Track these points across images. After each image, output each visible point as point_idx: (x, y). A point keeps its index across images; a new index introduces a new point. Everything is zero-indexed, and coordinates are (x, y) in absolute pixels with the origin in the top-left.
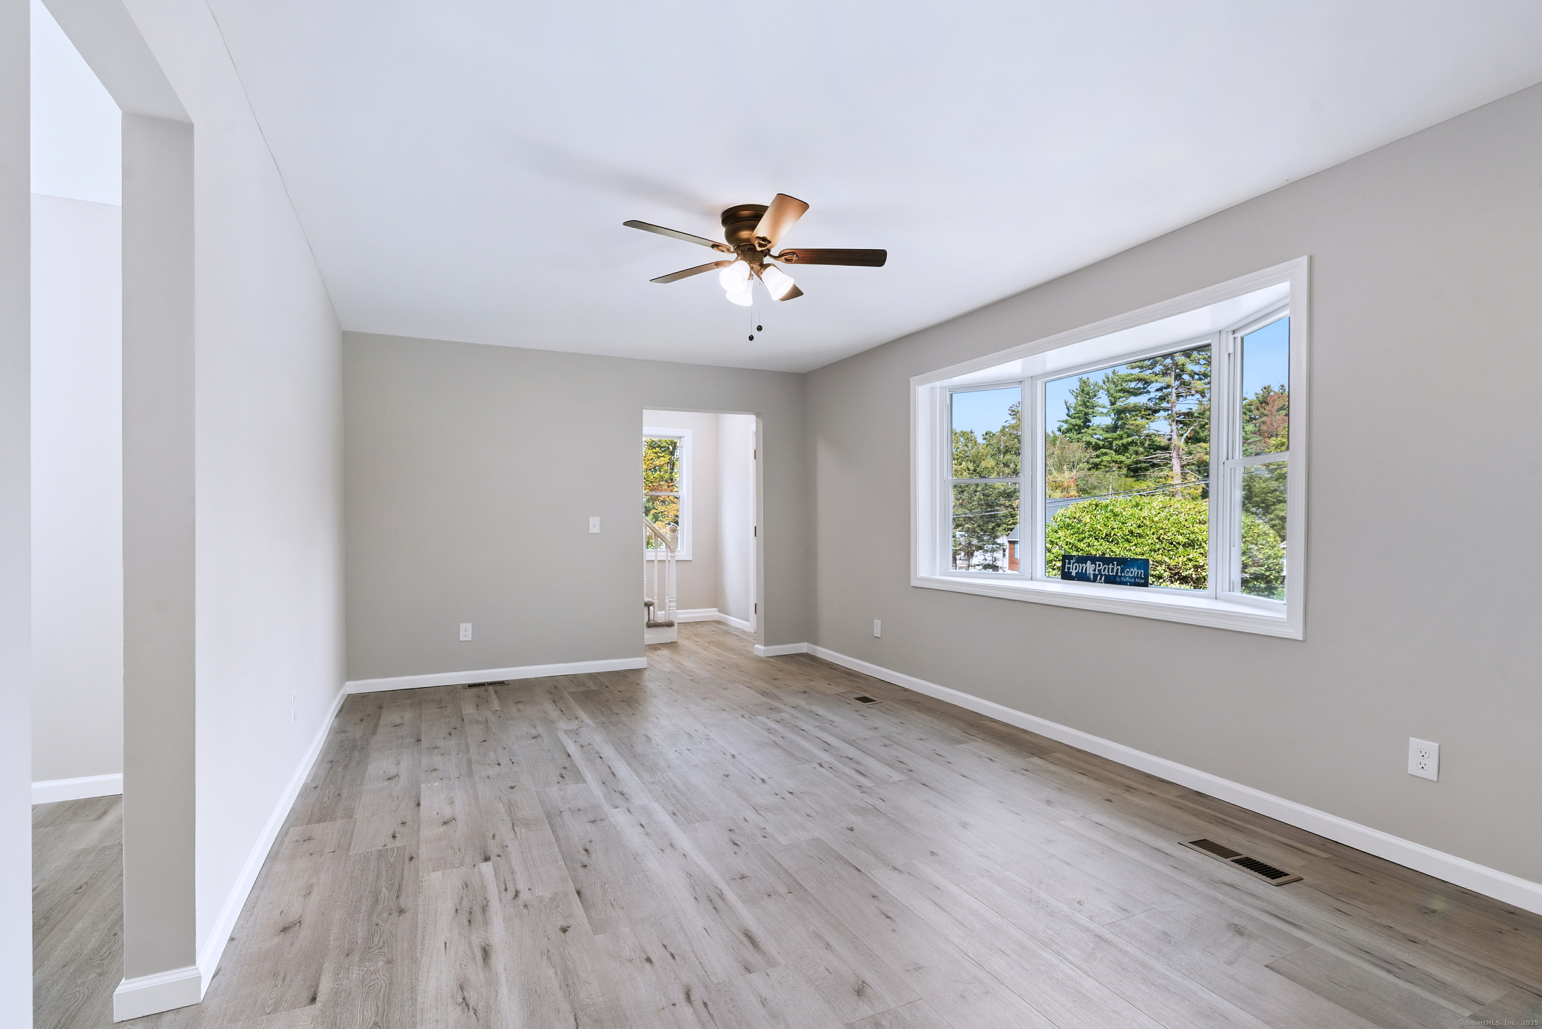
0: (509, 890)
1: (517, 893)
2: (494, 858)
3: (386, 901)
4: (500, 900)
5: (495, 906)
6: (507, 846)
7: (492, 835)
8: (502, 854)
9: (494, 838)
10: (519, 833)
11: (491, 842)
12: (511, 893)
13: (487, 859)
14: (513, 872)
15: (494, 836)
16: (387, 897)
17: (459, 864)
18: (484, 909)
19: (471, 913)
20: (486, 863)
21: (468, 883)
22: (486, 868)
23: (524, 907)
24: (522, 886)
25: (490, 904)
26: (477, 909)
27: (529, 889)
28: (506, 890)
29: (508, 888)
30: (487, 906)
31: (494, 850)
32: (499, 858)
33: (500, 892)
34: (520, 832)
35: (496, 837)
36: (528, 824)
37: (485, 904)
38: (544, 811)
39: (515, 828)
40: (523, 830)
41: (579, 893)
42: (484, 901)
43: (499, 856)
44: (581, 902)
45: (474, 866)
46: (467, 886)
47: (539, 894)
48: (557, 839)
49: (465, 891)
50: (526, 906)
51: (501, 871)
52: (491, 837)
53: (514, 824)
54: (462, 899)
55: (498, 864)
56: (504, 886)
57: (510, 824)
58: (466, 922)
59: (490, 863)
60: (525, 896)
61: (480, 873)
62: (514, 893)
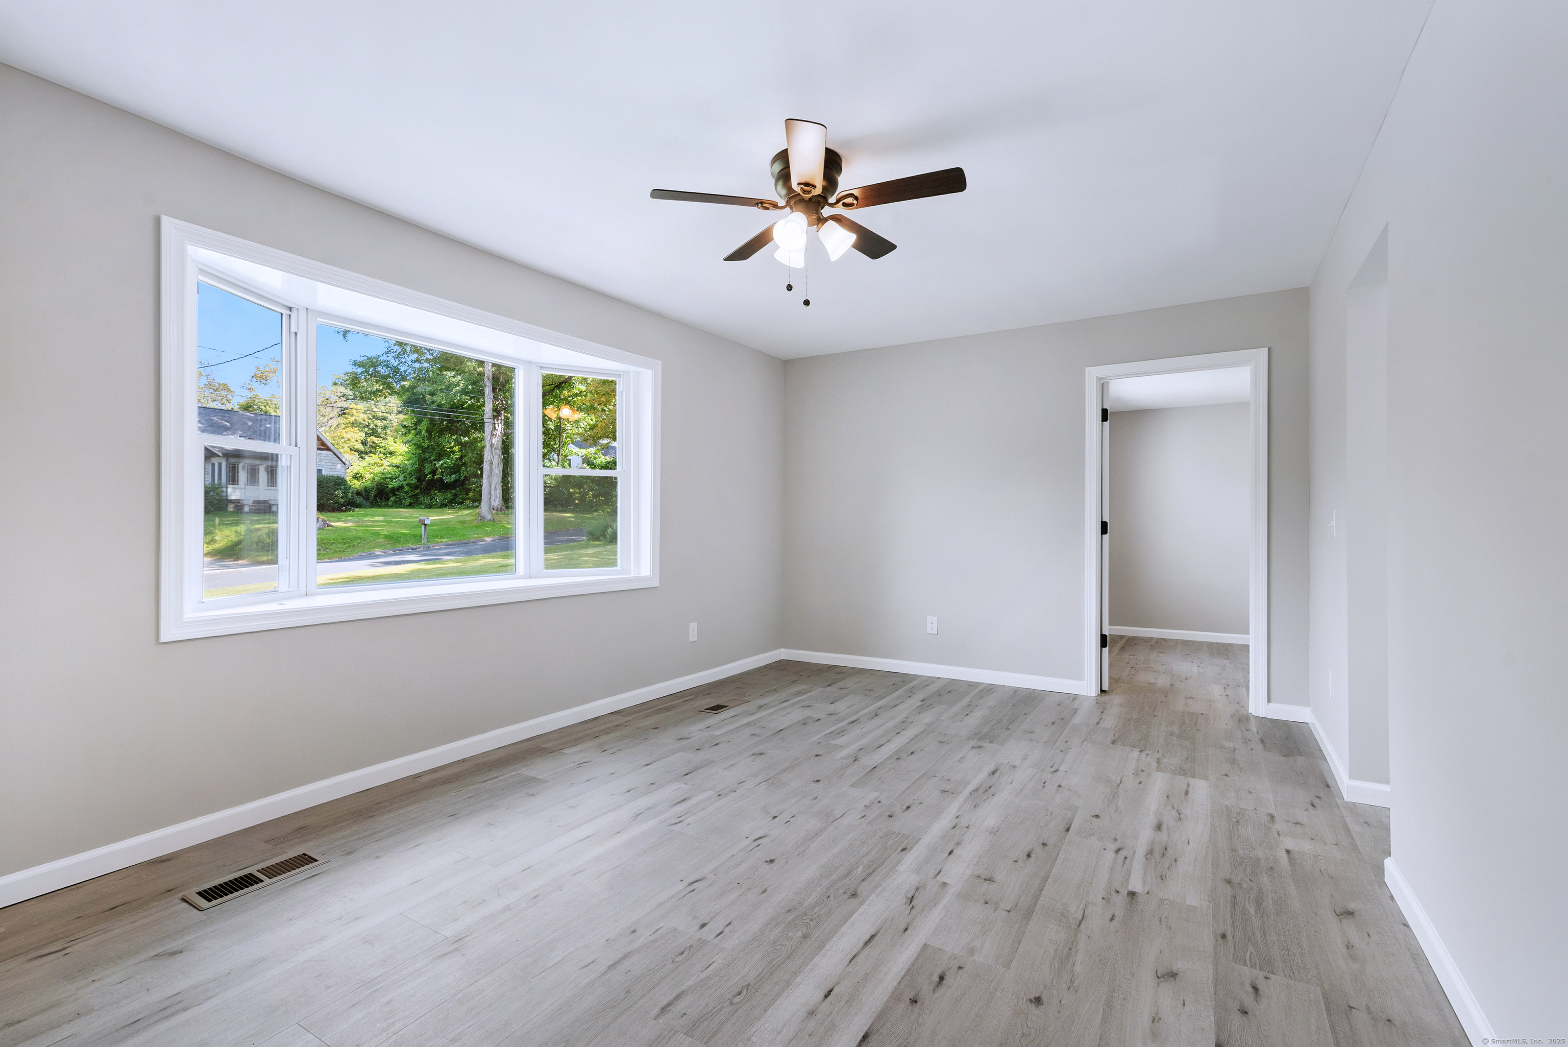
0: (1124, 857)
1: (1118, 851)
2: (1124, 892)
3: (1247, 898)
4: (1135, 852)
5: (1141, 851)
6: (1103, 898)
7: (1114, 921)
8: (1113, 892)
9: (1114, 916)
10: (1081, 907)
11: (1119, 913)
12: (1122, 854)
13: (1132, 894)
14: (1112, 869)
15: (1112, 919)
16: (1247, 902)
17: (1165, 903)
18: (1150, 852)
19: (1163, 854)
20: (1135, 890)
21: (1160, 879)
22: (1136, 885)
23: (1117, 840)
24: (1110, 855)
25: (1145, 854)
26: (1157, 855)
27: (1105, 849)
28: (1126, 858)
29: (1123, 858)
30: (1148, 854)
31: (1120, 901)
32: (1119, 890)
33: (1132, 859)
34: (1078, 908)
35: (1110, 916)
36: (1062, 915)
37: (1149, 856)
38: (1027, 924)
39: (1080, 917)
40: (1073, 909)
41: (1068, 830)
42: (1149, 858)
43: (1118, 892)
44: (1071, 825)
45: (1148, 893)
46: (1161, 876)
47: (1099, 843)
48: (1045, 880)
49: (1164, 873)
50: (1115, 840)
51: (1122, 876)
52: (1116, 919)
53: (1078, 923)
54: (1169, 868)
55: (1123, 883)
56: (1126, 862)
57: (1082, 926)
58: (1169, 850)
59: (1130, 888)
60: (1114, 847)
61: (1144, 883)
62: (1120, 852)
